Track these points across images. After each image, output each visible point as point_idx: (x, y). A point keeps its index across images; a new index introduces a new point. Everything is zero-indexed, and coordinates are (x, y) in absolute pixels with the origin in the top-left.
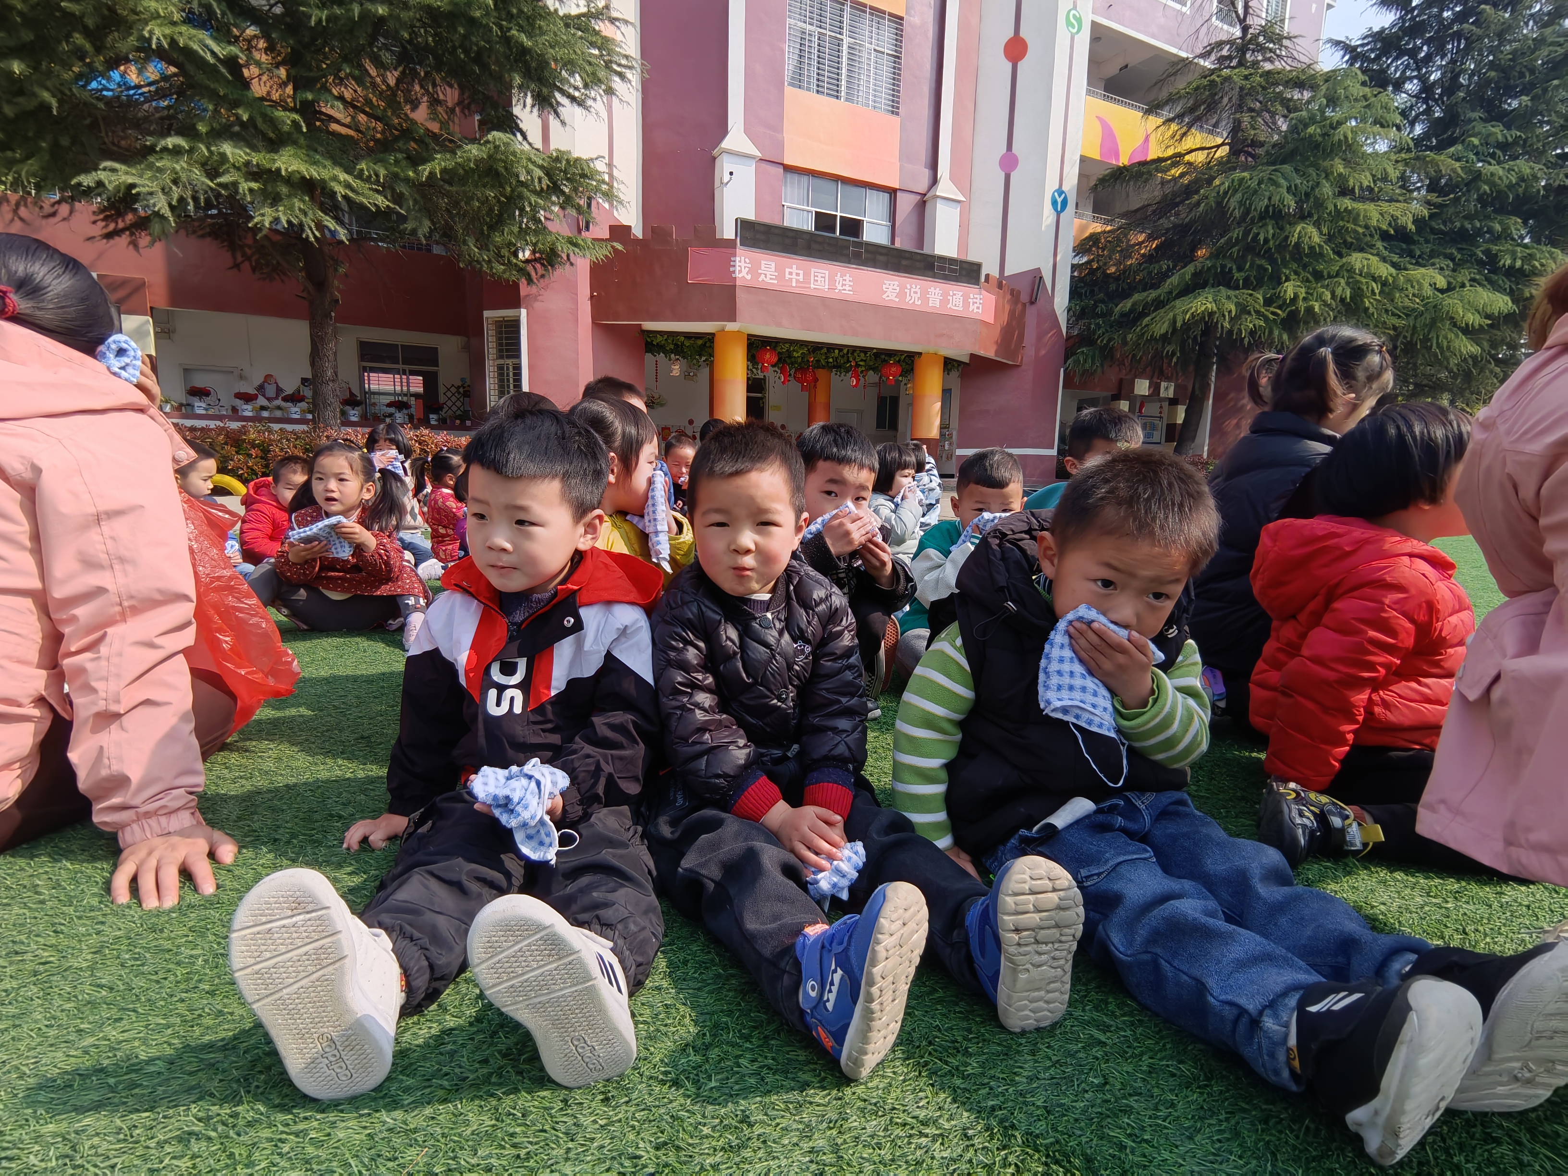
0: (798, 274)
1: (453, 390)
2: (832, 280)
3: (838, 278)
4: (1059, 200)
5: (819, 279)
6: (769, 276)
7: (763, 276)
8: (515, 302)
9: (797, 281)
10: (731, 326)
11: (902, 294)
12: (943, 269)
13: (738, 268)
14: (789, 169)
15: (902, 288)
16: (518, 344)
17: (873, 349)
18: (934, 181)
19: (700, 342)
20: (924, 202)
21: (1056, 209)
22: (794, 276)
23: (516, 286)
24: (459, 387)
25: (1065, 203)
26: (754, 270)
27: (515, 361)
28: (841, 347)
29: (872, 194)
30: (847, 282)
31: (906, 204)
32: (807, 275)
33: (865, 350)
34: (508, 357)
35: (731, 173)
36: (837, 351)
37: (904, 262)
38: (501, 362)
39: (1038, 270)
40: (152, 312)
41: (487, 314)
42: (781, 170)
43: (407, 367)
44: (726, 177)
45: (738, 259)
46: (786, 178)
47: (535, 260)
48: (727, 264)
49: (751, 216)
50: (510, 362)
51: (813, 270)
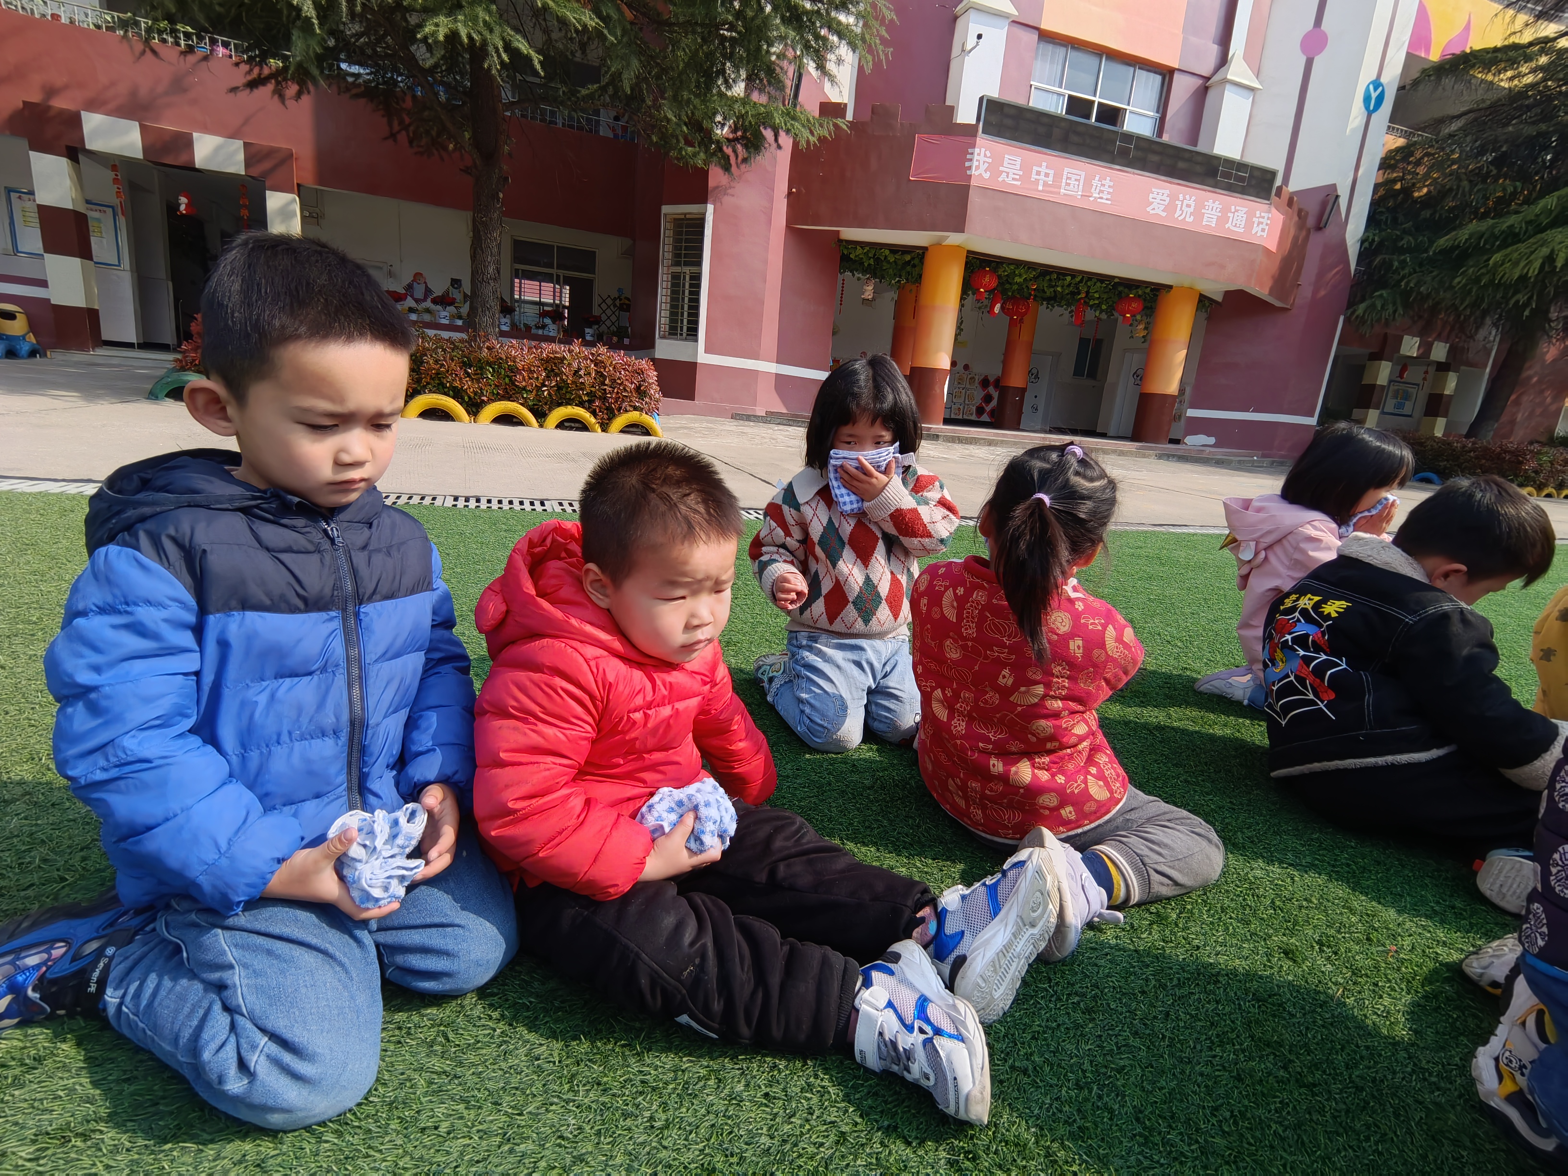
0: (1047, 175)
1: (609, 301)
2: (1088, 184)
3: (1095, 182)
4: (1374, 95)
5: (1072, 182)
6: (1011, 176)
7: (1004, 174)
8: (702, 197)
9: (1045, 184)
10: (953, 239)
11: (1170, 208)
12: (1227, 175)
13: (975, 163)
14: (1047, 37)
15: (1173, 198)
16: (701, 249)
17: (1114, 277)
18: (1223, 60)
19: (908, 258)
20: (1206, 89)
21: (1367, 107)
22: (1042, 177)
23: (704, 175)
24: (615, 299)
25: (1380, 99)
26: (994, 168)
27: (694, 269)
28: (1073, 273)
29: (1142, 75)
30: (1106, 188)
31: (1183, 87)
32: (1058, 176)
33: (1102, 278)
34: (686, 264)
35: (980, 37)
36: (1069, 278)
37: (1181, 165)
38: (677, 269)
39: (1334, 187)
40: (300, 190)
41: (666, 209)
42: (1036, 37)
43: (562, 273)
44: (971, 41)
45: (977, 150)
46: (1037, 48)
47: (736, 140)
48: (963, 156)
49: (994, 93)
50: (687, 270)
51: (1066, 170)
